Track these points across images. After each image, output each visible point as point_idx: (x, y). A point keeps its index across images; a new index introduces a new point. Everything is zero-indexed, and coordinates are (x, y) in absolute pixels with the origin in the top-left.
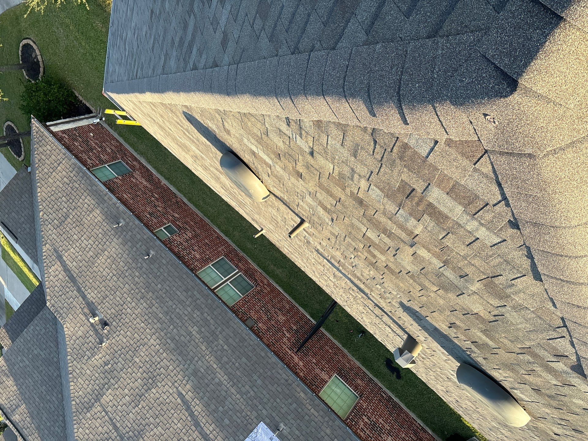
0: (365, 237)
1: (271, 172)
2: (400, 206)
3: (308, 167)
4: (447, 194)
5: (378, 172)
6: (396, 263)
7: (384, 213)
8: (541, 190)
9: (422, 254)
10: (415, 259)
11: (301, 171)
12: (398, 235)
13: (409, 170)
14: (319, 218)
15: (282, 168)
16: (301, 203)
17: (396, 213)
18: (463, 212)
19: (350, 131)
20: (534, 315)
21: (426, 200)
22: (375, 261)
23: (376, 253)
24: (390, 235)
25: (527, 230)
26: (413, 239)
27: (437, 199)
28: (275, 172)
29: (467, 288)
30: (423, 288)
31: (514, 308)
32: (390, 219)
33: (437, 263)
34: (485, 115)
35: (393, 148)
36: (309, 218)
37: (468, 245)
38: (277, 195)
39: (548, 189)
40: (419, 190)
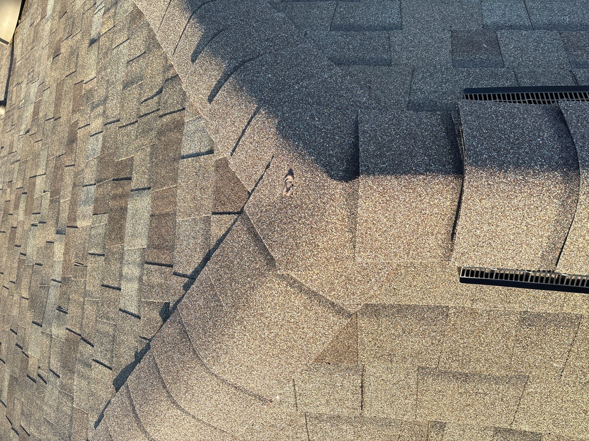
0: (33, 180)
1: (38, 24)
2: (99, 181)
3: (74, 52)
4: (152, 216)
5: (124, 126)
6: (26, 233)
7: (76, 175)
8: (233, 306)
9: (56, 250)
10: (46, 248)
11: (63, 50)
12: (61, 208)
13: (151, 154)
14: (20, 117)
15: (51, 30)
16: (24, 85)
17: (87, 186)
18: (141, 249)
19: (154, 56)
20: (69, 412)
21: (126, 202)
22: (11, 212)
23: (22, 205)
24: (55, 201)
25: (170, 329)
26: (68, 227)
27: (136, 211)
28: (41, 27)
29: (50, 325)
30: (17, 283)
31: (63, 386)
32: (75, 185)
33: (57, 272)
34: (291, 173)
35: (166, 114)
36: (12, 107)
37: (103, 285)
38: (15, 53)
39: (240, 312)
40: (133, 185)
